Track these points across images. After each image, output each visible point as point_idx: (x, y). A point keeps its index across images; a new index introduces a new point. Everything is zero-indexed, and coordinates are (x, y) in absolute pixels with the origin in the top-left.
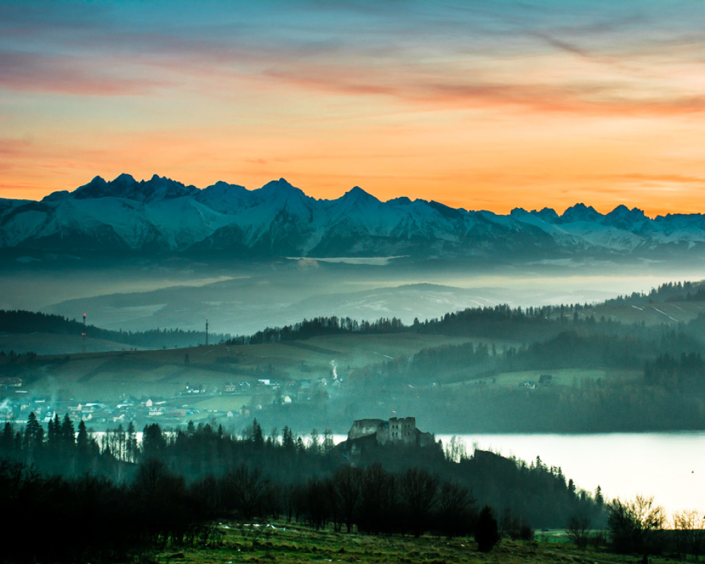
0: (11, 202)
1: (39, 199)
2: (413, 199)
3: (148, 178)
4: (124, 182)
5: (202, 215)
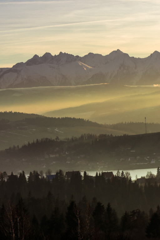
5: (85, 69)
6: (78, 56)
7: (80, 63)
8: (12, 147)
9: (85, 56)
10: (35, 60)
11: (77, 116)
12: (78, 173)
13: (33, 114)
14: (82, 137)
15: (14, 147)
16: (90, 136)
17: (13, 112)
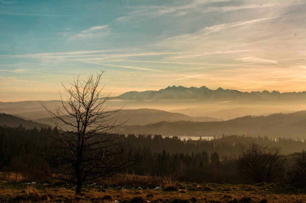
0: (154, 91)
1: (158, 90)
2: (230, 90)
3: (178, 86)
4: (174, 87)
5: (189, 93)
6: (187, 88)
7: (187, 91)
8: (150, 124)
9: (190, 88)
10: (169, 88)
11: (181, 113)
12: (177, 137)
13: (163, 111)
14: (180, 121)
15: (151, 124)
16: (183, 121)
17: (155, 109)
